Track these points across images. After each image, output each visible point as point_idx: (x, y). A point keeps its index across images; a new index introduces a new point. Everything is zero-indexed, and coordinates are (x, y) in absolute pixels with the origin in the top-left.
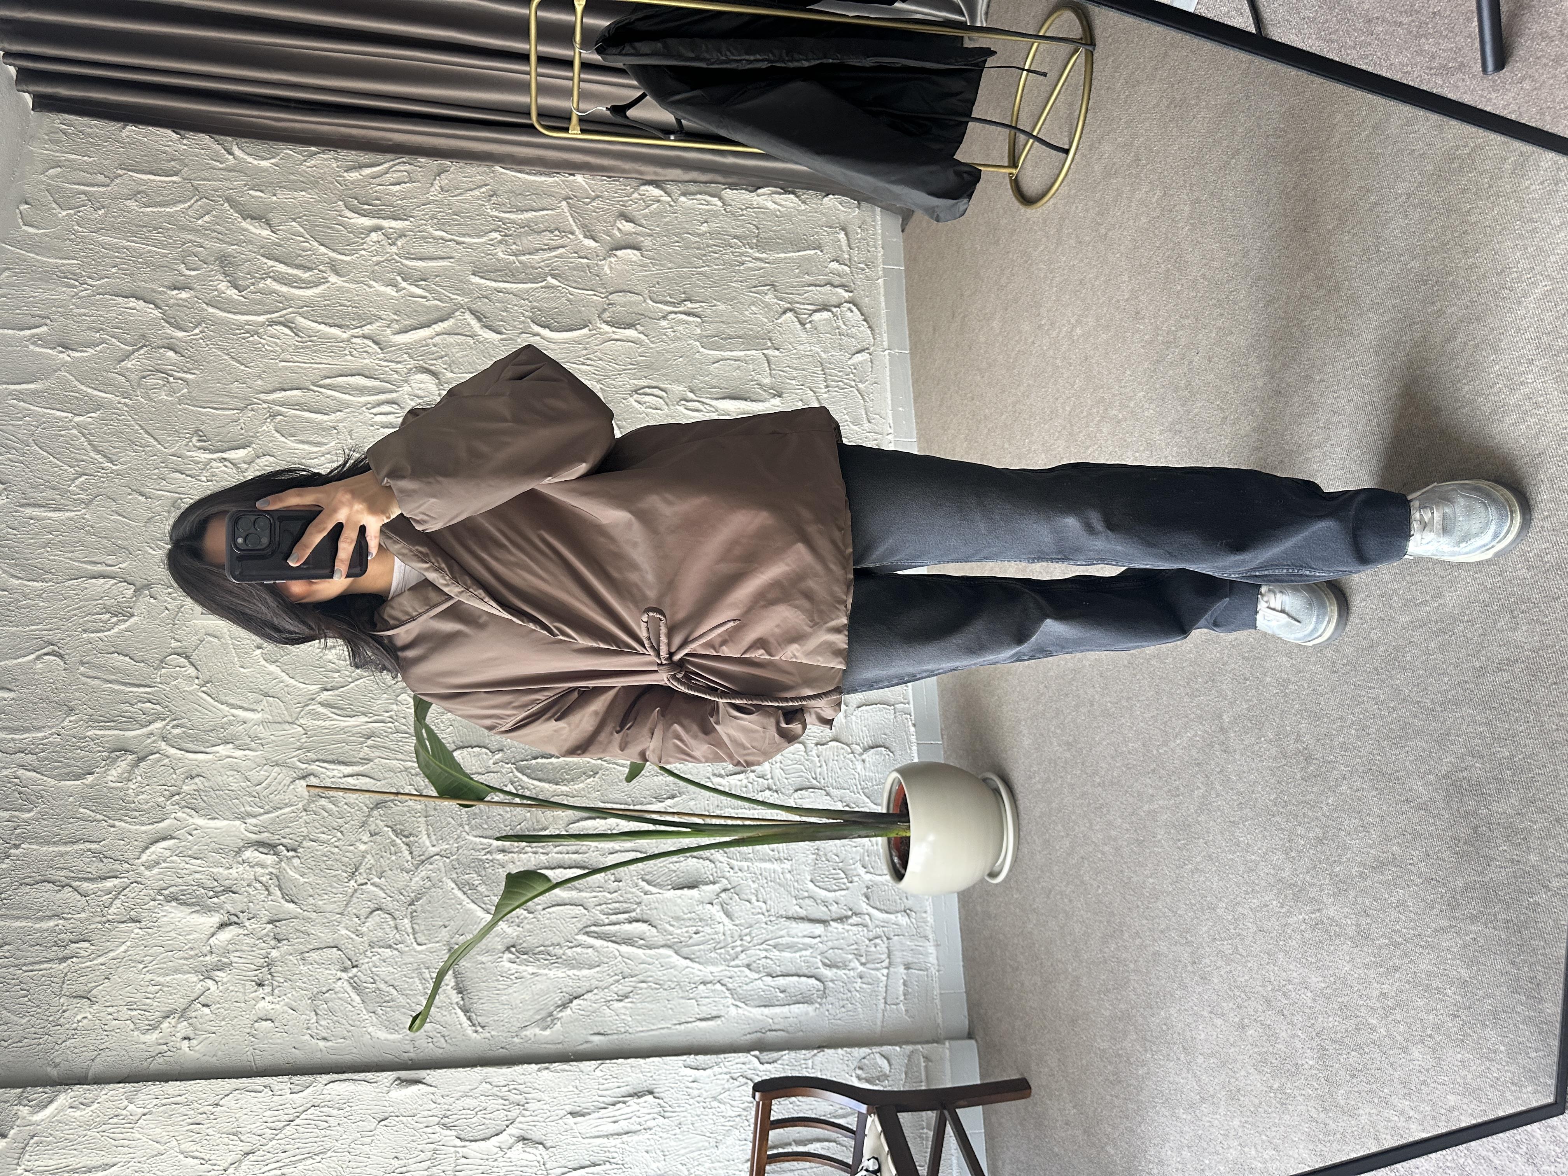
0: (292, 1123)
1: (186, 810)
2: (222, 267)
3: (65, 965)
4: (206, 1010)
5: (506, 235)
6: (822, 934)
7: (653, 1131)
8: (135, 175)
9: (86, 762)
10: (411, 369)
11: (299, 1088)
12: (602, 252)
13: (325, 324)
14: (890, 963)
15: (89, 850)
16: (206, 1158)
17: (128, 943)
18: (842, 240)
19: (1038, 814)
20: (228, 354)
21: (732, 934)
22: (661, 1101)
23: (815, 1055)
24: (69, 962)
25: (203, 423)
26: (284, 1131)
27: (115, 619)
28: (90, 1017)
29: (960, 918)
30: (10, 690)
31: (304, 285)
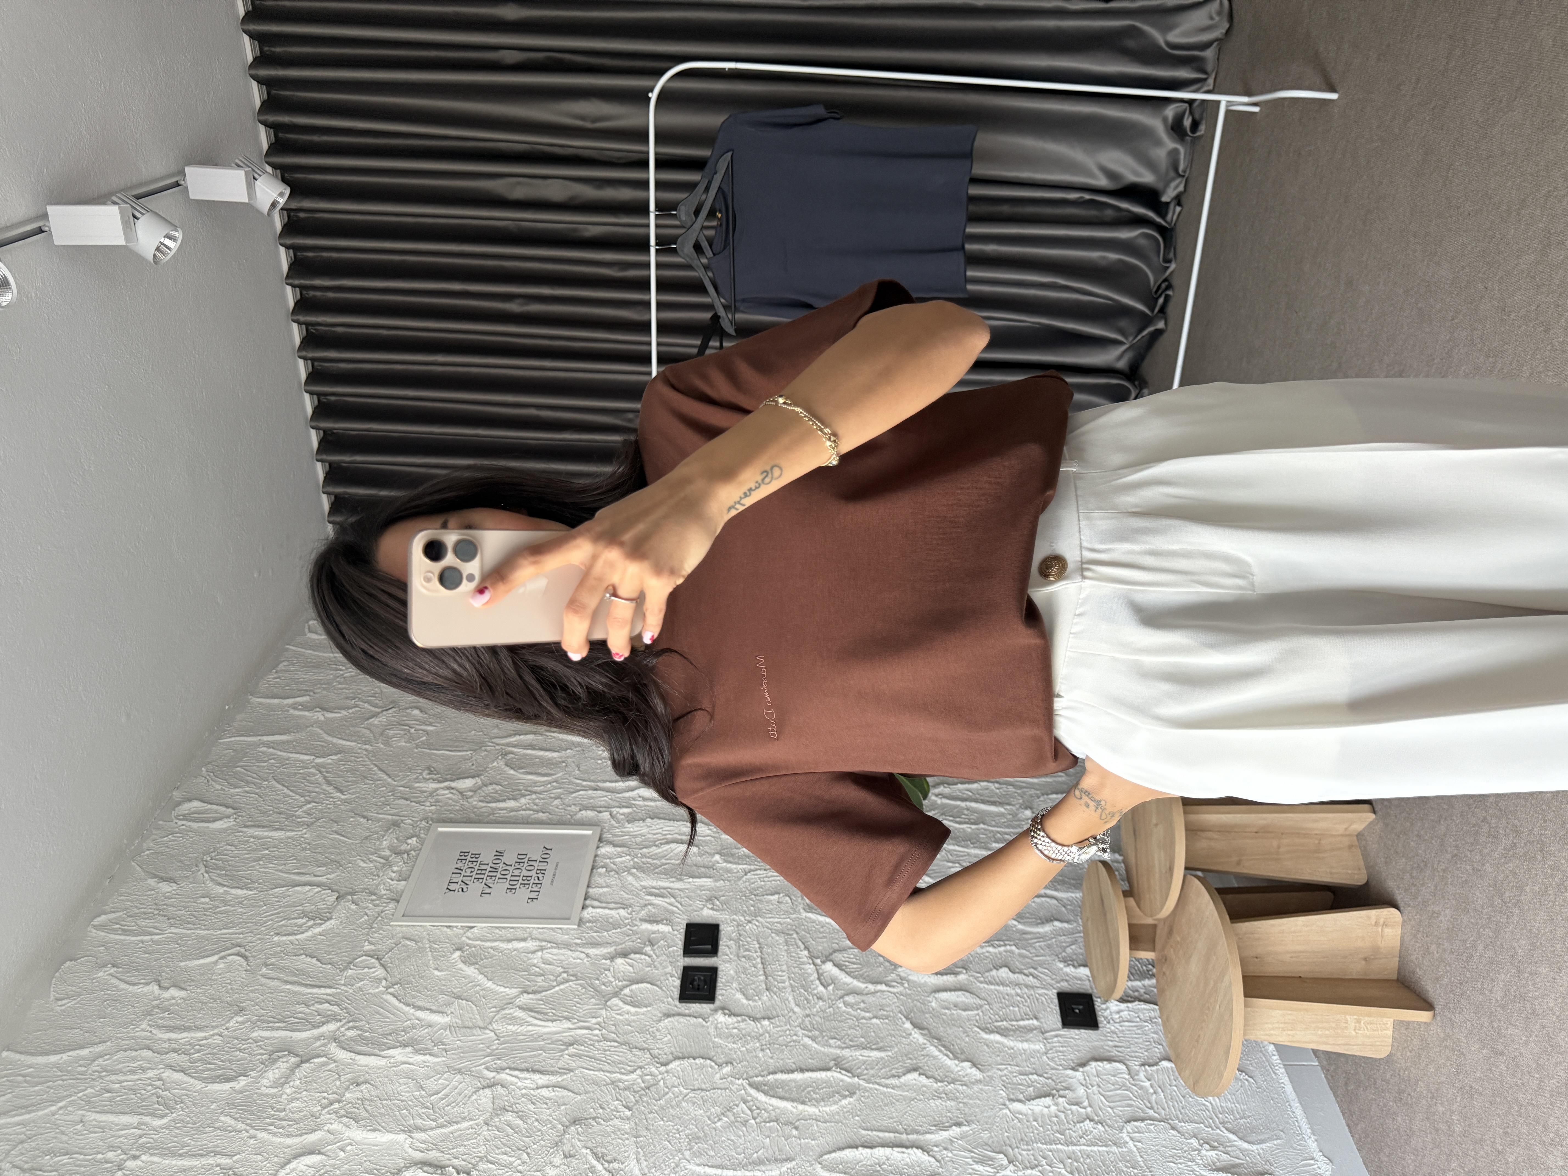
1: (345, 1120)
9: (242, 1064)
25: (436, 761)
27: (312, 922)
30: (183, 989)
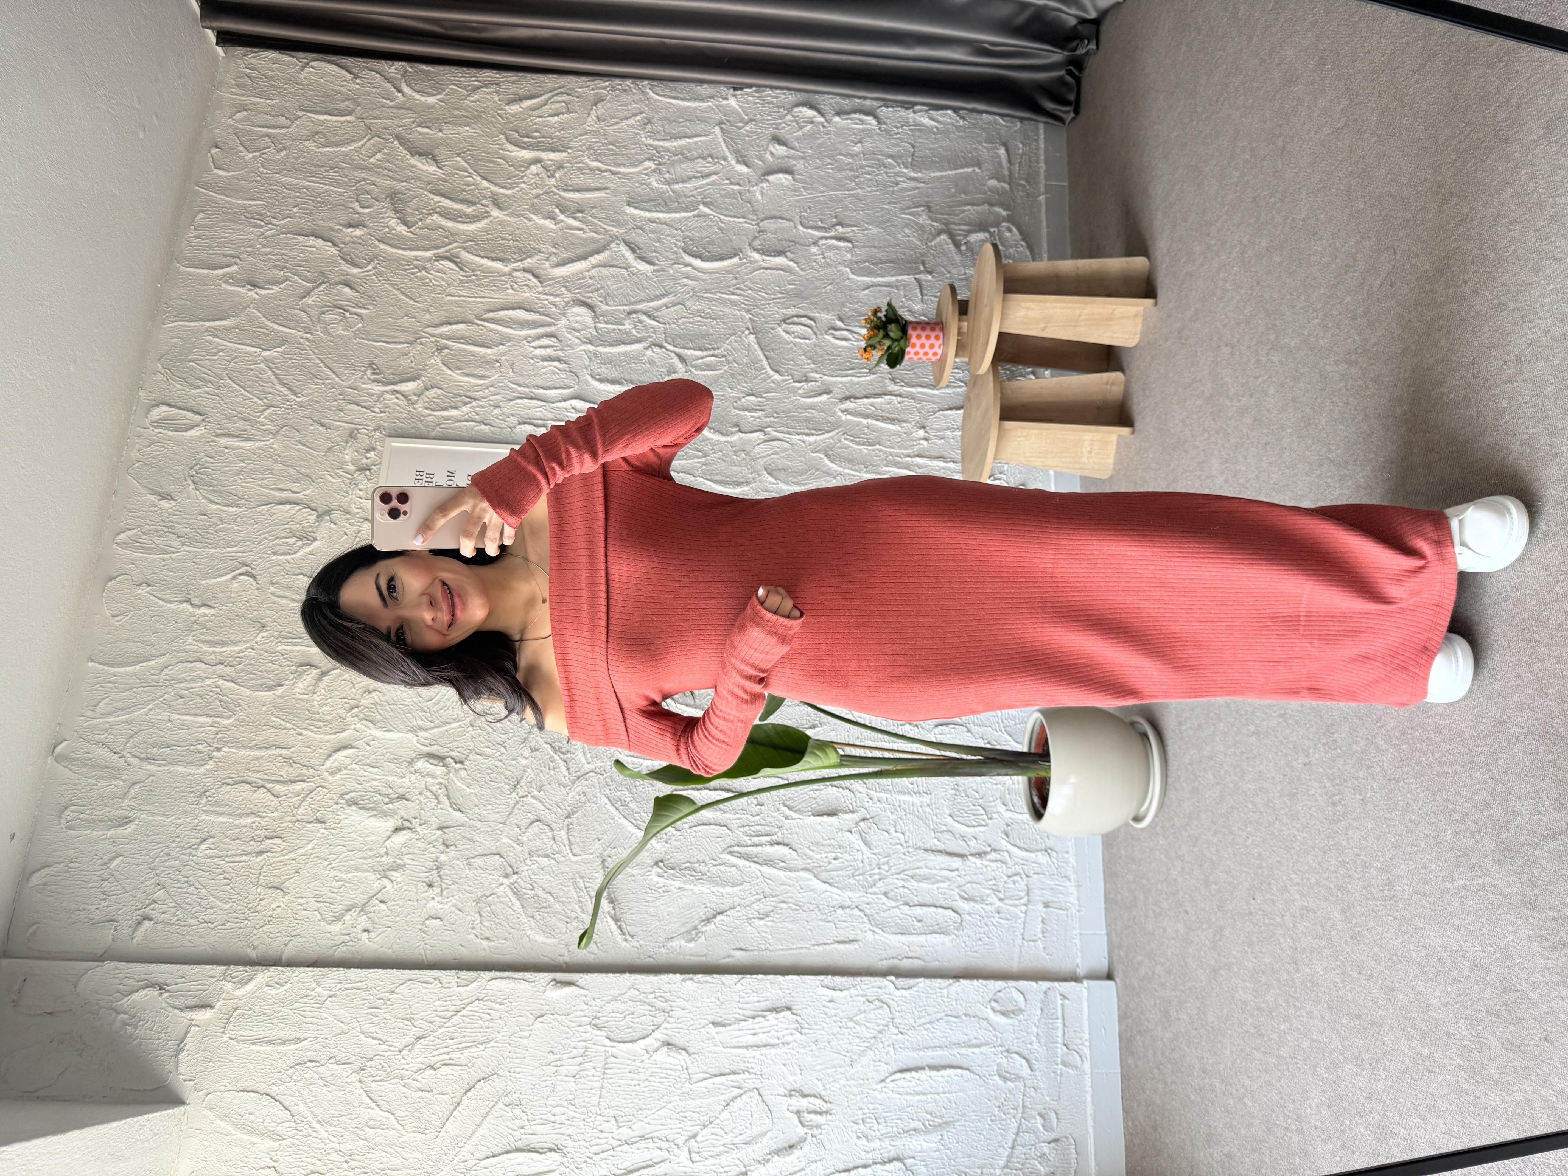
0: (459, 1014)
1: (364, 722)
2: (392, 204)
3: (261, 858)
4: (383, 906)
5: (660, 164)
6: (960, 868)
7: (791, 1046)
8: (313, 116)
9: (277, 674)
10: (569, 302)
11: (464, 982)
12: (754, 178)
13: (488, 258)
14: (1029, 901)
15: (281, 755)
16: (384, 1039)
17: (315, 842)
18: (1002, 156)
19: (1187, 761)
20: (398, 289)
21: (870, 862)
22: (799, 1018)
23: (950, 985)
24: (265, 855)
25: (377, 356)
26: (452, 1020)
27: (300, 543)
28: (283, 906)
29: (1103, 861)
30: (211, 607)
31: (468, 220)
